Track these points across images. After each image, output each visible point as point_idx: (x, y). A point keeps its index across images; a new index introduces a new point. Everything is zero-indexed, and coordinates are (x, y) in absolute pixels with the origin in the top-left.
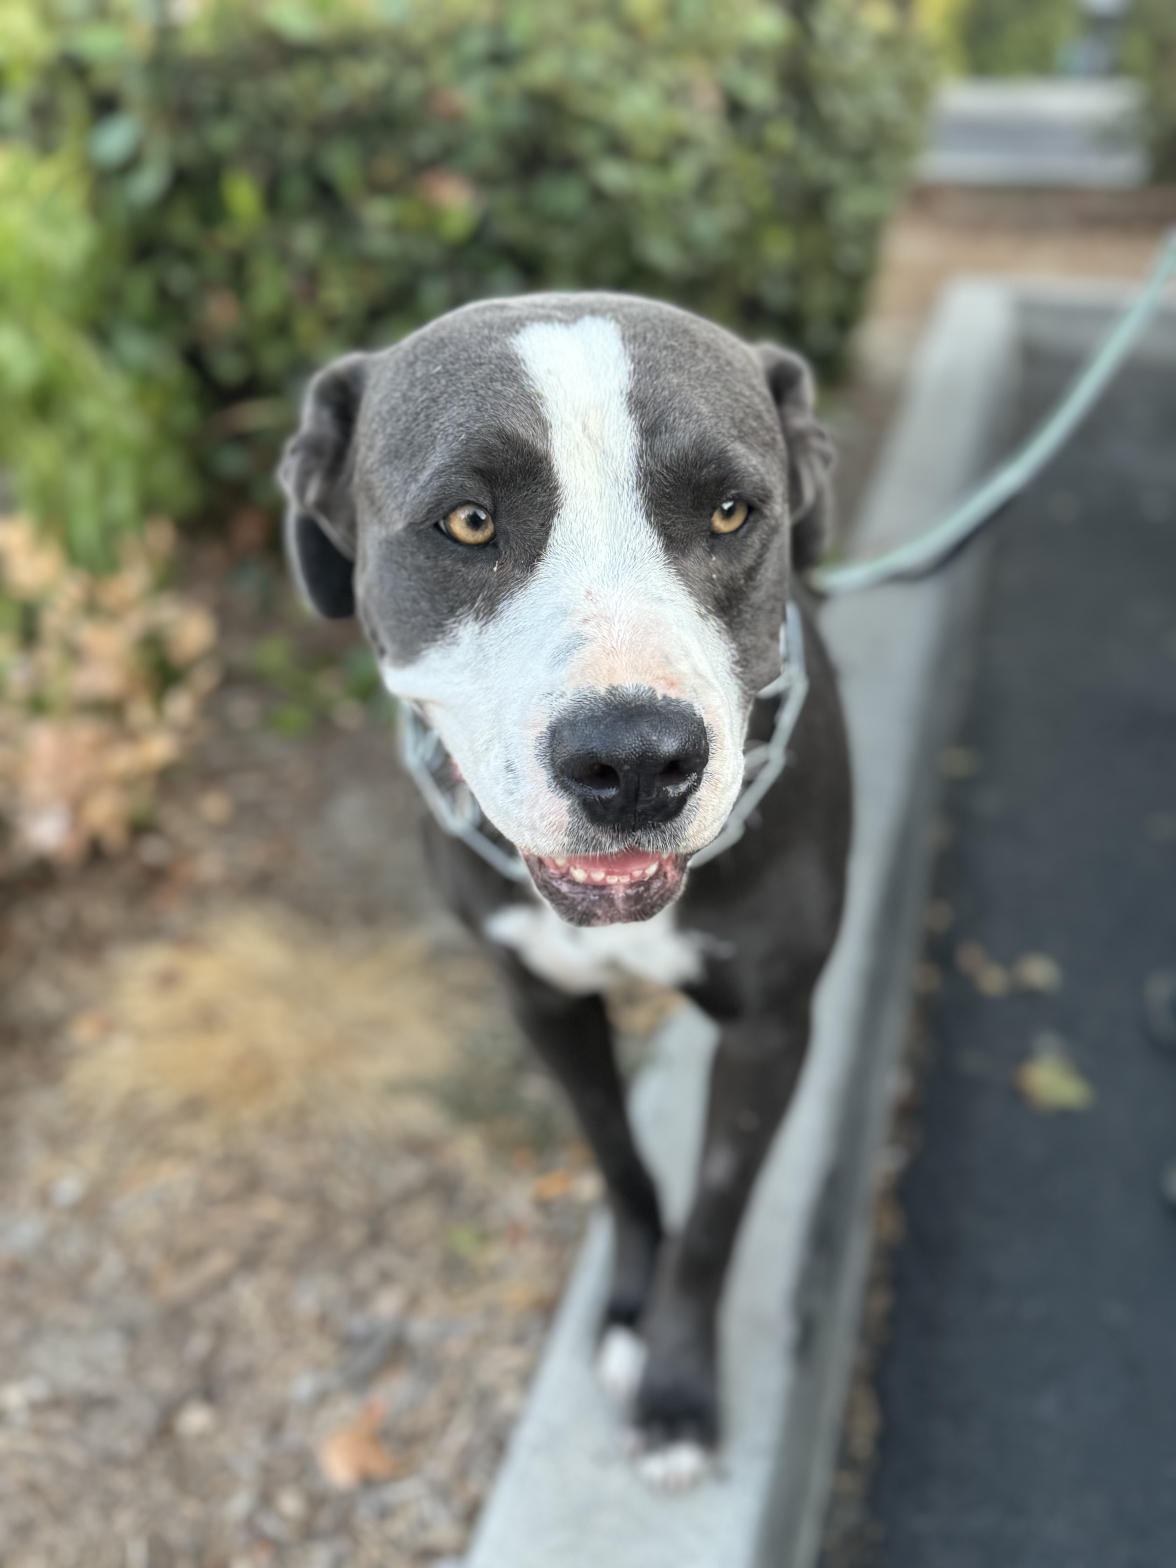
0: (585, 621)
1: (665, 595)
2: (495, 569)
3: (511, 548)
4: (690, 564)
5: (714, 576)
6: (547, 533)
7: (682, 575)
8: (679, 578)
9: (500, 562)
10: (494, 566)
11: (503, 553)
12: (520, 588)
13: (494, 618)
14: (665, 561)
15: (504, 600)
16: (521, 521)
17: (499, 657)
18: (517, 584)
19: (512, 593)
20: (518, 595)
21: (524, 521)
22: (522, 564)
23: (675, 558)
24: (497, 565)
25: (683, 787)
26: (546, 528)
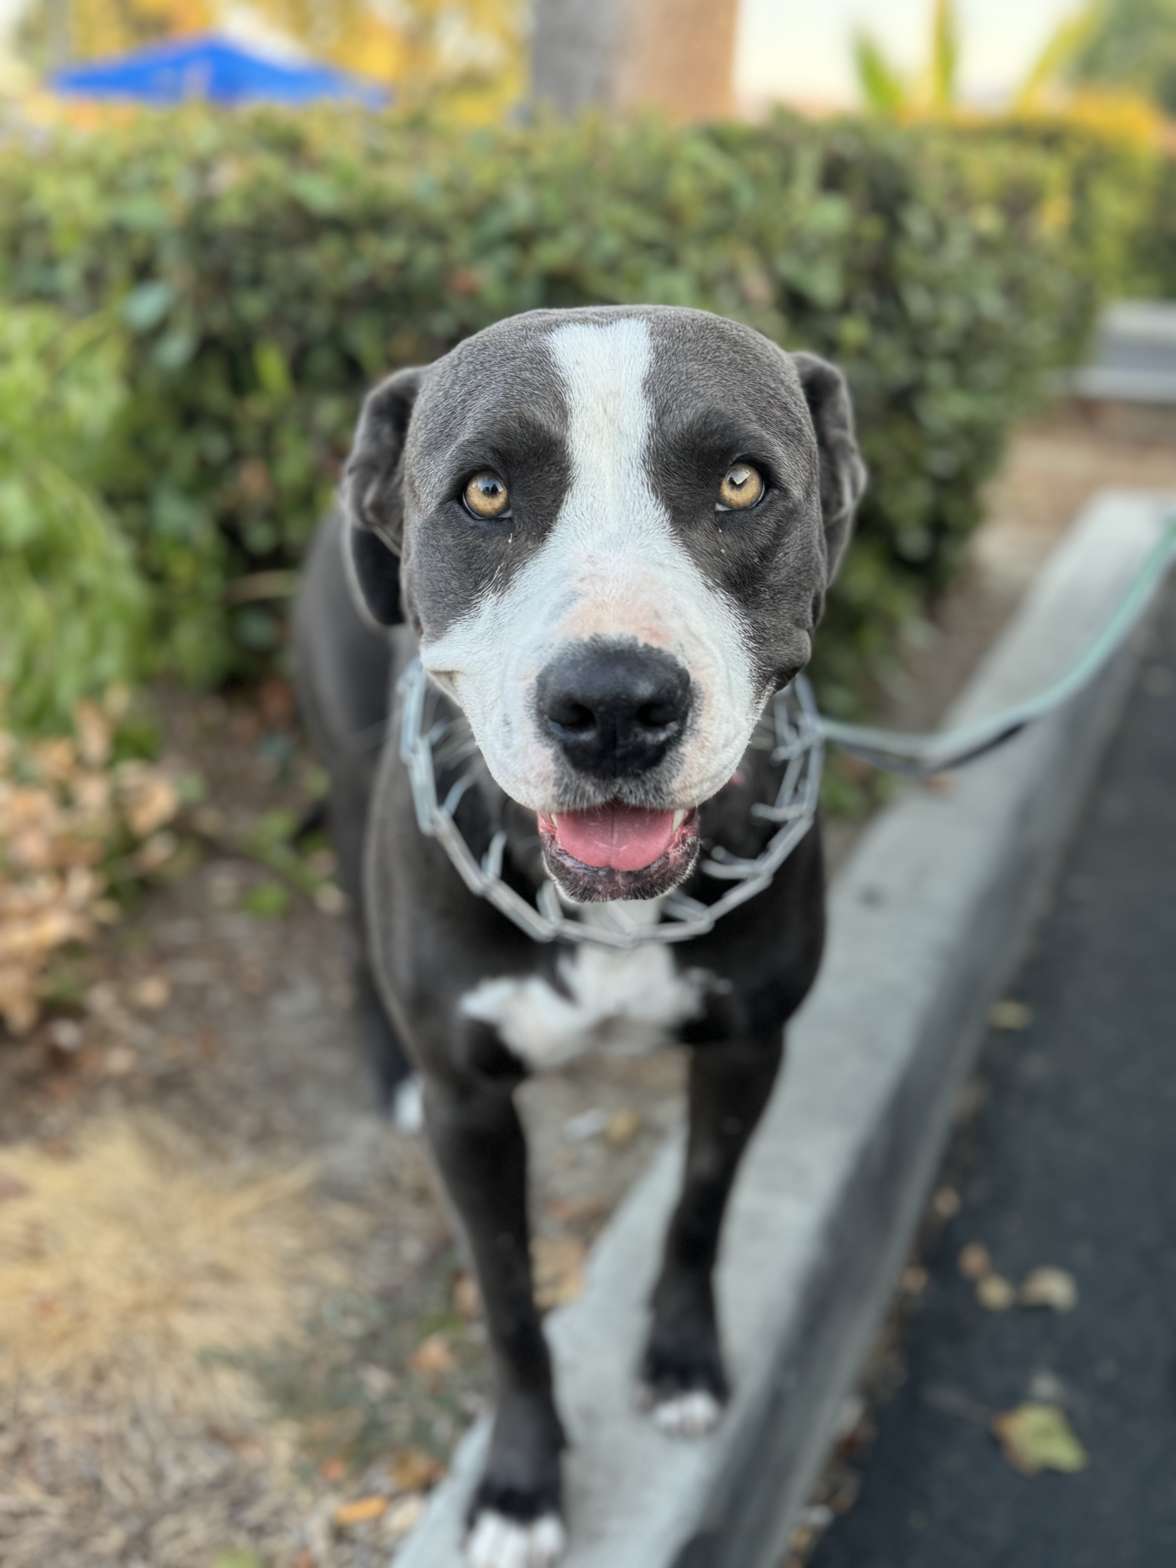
0: (582, 580)
1: (666, 562)
2: (510, 541)
3: (525, 523)
4: (696, 536)
5: (723, 551)
6: (558, 507)
7: (688, 546)
8: (685, 549)
9: (515, 535)
10: (509, 538)
11: (517, 527)
12: (532, 559)
13: (509, 588)
14: (671, 532)
15: (517, 570)
16: (533, 498)
17: (511, 624)
18: (529, 554)
19: (525, 563)
20: (530, 565)
21: (537, 498)
22: (534, 536)
23: (682, 530)
24: (511, 537)
25: (662, 736)
26: (557, 503)
